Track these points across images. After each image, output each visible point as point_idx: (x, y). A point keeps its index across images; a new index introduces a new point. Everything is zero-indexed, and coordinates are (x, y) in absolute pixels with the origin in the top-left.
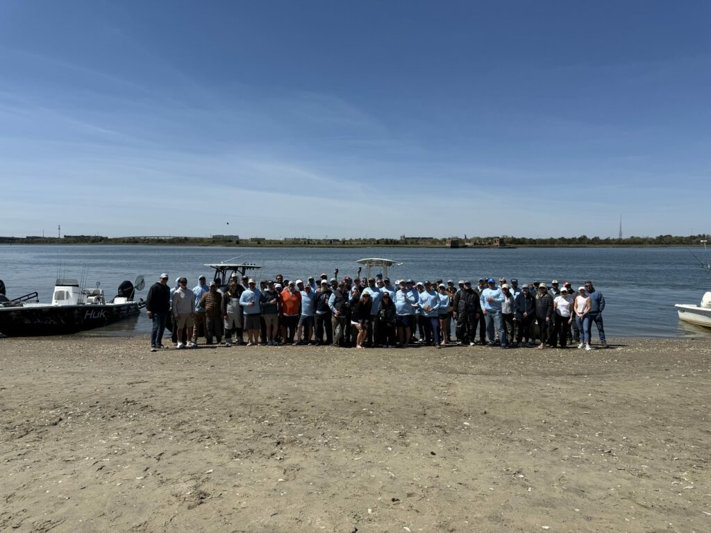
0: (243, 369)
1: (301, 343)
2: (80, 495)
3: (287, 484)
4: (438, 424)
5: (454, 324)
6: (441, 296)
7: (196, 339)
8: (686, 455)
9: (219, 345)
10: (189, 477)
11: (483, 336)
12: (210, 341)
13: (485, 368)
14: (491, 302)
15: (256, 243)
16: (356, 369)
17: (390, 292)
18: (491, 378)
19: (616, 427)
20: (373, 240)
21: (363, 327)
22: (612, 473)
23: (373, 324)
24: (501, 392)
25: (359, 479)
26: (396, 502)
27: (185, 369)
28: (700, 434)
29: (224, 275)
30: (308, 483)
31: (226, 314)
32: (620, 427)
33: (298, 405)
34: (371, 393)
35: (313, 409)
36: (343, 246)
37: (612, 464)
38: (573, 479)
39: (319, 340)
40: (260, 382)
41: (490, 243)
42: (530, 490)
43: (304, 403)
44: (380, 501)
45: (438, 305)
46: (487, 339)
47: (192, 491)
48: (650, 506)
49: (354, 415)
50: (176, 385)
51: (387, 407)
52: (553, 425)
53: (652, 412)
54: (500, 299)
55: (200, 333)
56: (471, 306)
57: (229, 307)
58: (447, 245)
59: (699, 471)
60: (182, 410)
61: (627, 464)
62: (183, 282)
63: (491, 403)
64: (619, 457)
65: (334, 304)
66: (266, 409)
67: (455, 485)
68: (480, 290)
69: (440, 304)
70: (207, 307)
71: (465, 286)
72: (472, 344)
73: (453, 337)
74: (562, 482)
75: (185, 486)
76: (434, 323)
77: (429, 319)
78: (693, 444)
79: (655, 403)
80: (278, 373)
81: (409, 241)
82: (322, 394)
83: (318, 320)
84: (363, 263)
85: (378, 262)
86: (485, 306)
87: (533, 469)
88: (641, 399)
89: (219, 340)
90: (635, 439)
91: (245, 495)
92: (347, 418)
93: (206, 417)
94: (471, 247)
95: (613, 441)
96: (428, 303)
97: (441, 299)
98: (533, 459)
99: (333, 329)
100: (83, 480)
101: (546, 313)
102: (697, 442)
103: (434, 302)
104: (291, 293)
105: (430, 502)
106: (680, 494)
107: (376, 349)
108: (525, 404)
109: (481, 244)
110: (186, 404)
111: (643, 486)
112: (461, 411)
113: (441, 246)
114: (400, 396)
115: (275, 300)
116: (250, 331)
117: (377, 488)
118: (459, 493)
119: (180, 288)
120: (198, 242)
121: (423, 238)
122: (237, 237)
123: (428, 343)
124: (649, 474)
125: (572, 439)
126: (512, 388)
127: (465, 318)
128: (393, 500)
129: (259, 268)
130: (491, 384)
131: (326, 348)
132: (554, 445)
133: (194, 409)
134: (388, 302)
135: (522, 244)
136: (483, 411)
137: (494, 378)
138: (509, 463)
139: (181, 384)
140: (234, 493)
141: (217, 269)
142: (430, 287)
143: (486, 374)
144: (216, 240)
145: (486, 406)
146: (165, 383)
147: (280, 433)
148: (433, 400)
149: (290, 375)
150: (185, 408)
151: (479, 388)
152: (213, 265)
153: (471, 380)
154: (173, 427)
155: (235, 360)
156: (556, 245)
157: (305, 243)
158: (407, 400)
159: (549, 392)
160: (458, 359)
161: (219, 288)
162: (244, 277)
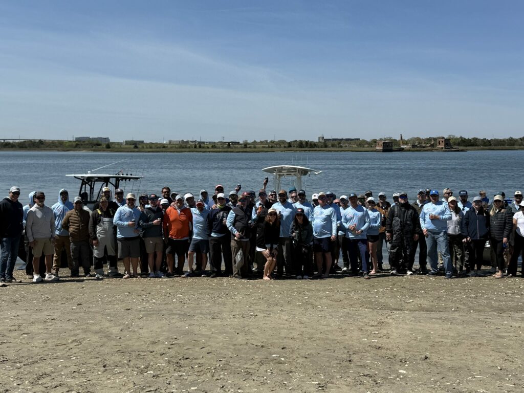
0: (120, 307)
1: (192, 274)
4: (366, 373)
5: (386, 247)
6: (370, 212)
7: (57, 271)
9: (87, 277)
11: (423, 263)
12: (75, 273)
13: (426, 303)
14: (434, 219)
15: (133, 146)
16: (264, 306)
17: (306, 209)
18: (433, 315)
20: (283, 142)
21: (272, 254)
23: (284, 248)
24: (446, 333)
27: (44, 308)
29: (92, 189)
31: (96, 238)
33: (190, 352)
34: (283, 335)
35: (210, 356)
36: (245, 150)
39: (216, 270)
40: (141, 323)
41: (432, 146)
43: (197, 349)
45: (367, 224)
46: (429, 267)
49: (262, 363)
50: (34, 329)
51: (303, 352)
52: (512, 371)
54: (446, 216)
55: (63, 263)
56: (409, 225)
57: (99, 229)
58: (378, 148)
60: (42, 359)
62: (40, 198)
63: (433, 346)
65: (234, 224)
66: (150, 357)
68: (420, 205)
69: (370, 222)
70: (71, 230)
71: (400, 199)
72: (409, 273)
73: (386, 264)
76: (362, 247)
77: (355, 242)
80: (164, 312)
81: (329, 144)
82: (221, 338)
83: (214, 245)
84: (274, 170)
85: (290, 171)
86: (425, 225)
89: (87, 272)
92: (252, 367)
93: (73, 368)
94: (409, 151)
96: (355, 221)
97: (371, 217)
99: (233, 256)
101: (503, 233)
103: (362, 220)
104: (179, 211)
107: (289, 281)
108: (475, 347)
109: (421, 147)
110: (45, 353)
112: (395, 356)
113: (371, 149)
114: (320, 339)
115: (159, 219)
116: (126, 259)
119: (36, 205)
120: (56, 147)
121: (347, 140)
122: (107, 139)
123: (355, 272)
126: (460, 327)
127: (400, 239)
129: (137, 178)
130: (433, 323)
131: (225, 280)
133: (58, 358)
134: (302, 221)
135: (472, 145)
136: (423, 356)
137: (438, 315)
139: (40, 327)
141: (83, 180)
142: (356, 202)
143: (427, 311)
144: (80, 144)
145: (426, 349)
146: (19, 326)
147: (169, 386)
148: (360, 343)
149: (179, 314)
150: (46, 357)
151: (417, 327)
152: (76, 175)
153: (408, 317)
154: (31, 380)
155: (108, 296)
156: (517, 147)
157: (195, 147)
158: (328, 344)
159: (506, 332)
160: (392, 291)
161: (86, 205)
162: (119, 190)
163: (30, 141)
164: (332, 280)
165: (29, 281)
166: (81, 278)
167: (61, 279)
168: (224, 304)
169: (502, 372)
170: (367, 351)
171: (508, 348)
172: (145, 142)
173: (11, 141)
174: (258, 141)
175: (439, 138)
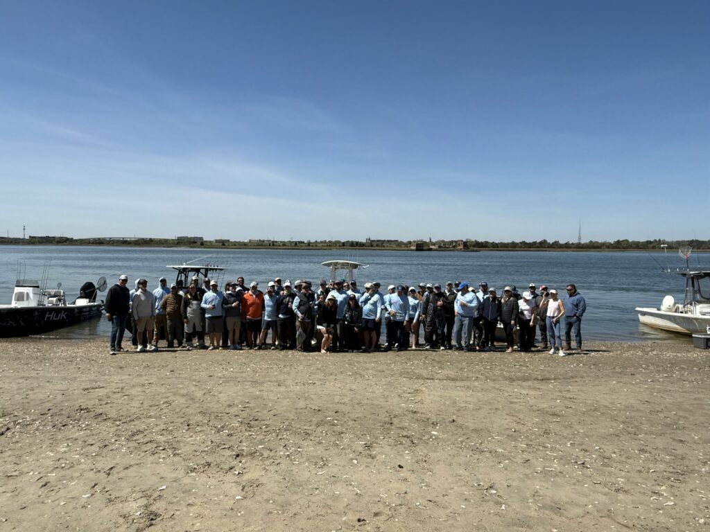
0: (204, 374)
2: (19, 517)
3: (245, 503)
4: (405, 434)
7: (157, 342)
8: (662, 466)
9: (180, 348)
10: (140, 494)
12: (171, 345)
13: (451, 373)
15: (221, 244)
16: (321, 376)
18: (458, 383)
19: (587, 436)
20: (339, 242)
21: (328, 332)
22: (588, 487)
23: (338, 328)
24: (469, 399)
25: (322, 496)
26: (362, 523)
28: (674, 443)
29: (186, 277)
30: (268, 501)
31: (186, 317)
32: (592, 436)
33: (259, 414)
34: (336, 400)
35: (275, 418)
36: (308, 248)
37: (587, 476)
38: (548, 494)
40: (220, 389)
41: (454, 247)
42: (503, 507)
43: (265, 412)
44: (345, 523)
47: (142, 511)
48: (631, 526)
49: (318, 425)
50: (133, 391)
51: (353, 416)
52: (524, 433)
53: (622, 420)
57: (189, 309)
58: (412, 248)
59: (677, 484)
60: (138, 418)
61: (603, 477)
62: (143, 284)
63: (459, 410)
64: (594, 469)
65: (298, 308)
66: (226, 417)
67: (425, 502)
70: (168, 310)
72: (442, 348)
74: (537, 498)
75: (134, 505)
78: (668, 455)
79: (624, 410)
80: (239, 380)
81: (375, 244)
82: (285, 402)
84: (329, 265)
85: (343, 264)
87: (506, 484)
88: (610, 406)
89: (180, 344)
90: (609, 449)
91: (200, 516)
92: (311, 428)
93: (163, 427)
94: (436, 250)
95: (586, 451)
98: (505, 472)
100: (24, 499)
101: (511, 317)
102: (672, 452)
104: (254, 296)
105: (398, 522)
106: (661, 512)
108: (493, 411)
109: (445, 247)
110: (141, 413)
111: (621, 502)
112: (428, 419)
113: (407, 248)
114: (366, 404)
115: (237, 302)
116: (211, 334)
117: (341, 506)
118: (429, 512)
119: (140, 290)
120: (163, 243)
121: (388, 241)
122: (201, 238)
124: (626, 488)
125: (544, 449)
126: (479, 394)
128: (359, 520)
129: (222, 269)
130: (458, 390)
131: (290, 352)
132: (526, 456)
133: (150, 417)
135: (484, 247)
136: (451, 420)
137: (461, 384)
138: (480, 477)
139: (140, 389)
140: (188, 512)
141: (180, 270)
143: (453, 380)
144: (181, 242)
145: (453, 414)
146: (122, 389)
147: (240, 444)
148: (400, 408)
149: (252, 381)
150: (141, 416)
151: (446, 394)
152: (175, 267)
153: (438, 385)
154: (127, 437)
155: (196, 364)
156: (518, 249)
157: (270, 245)
158: (373, 408)
159: (517, 398)
160: (424, 363)
161: (181, 290)
162: (207, 279)
163: (143, 239)
164: (376, 353)
165: (135, 350)
166: (176, 349)
167: (159, 349)
168: (289, 373)
169: (516, 434)
170: (405, 415)
171: (519, 412)
172: (231, 240)
173: (128, 239)
174: (319, 241)
175: (459, 241)
